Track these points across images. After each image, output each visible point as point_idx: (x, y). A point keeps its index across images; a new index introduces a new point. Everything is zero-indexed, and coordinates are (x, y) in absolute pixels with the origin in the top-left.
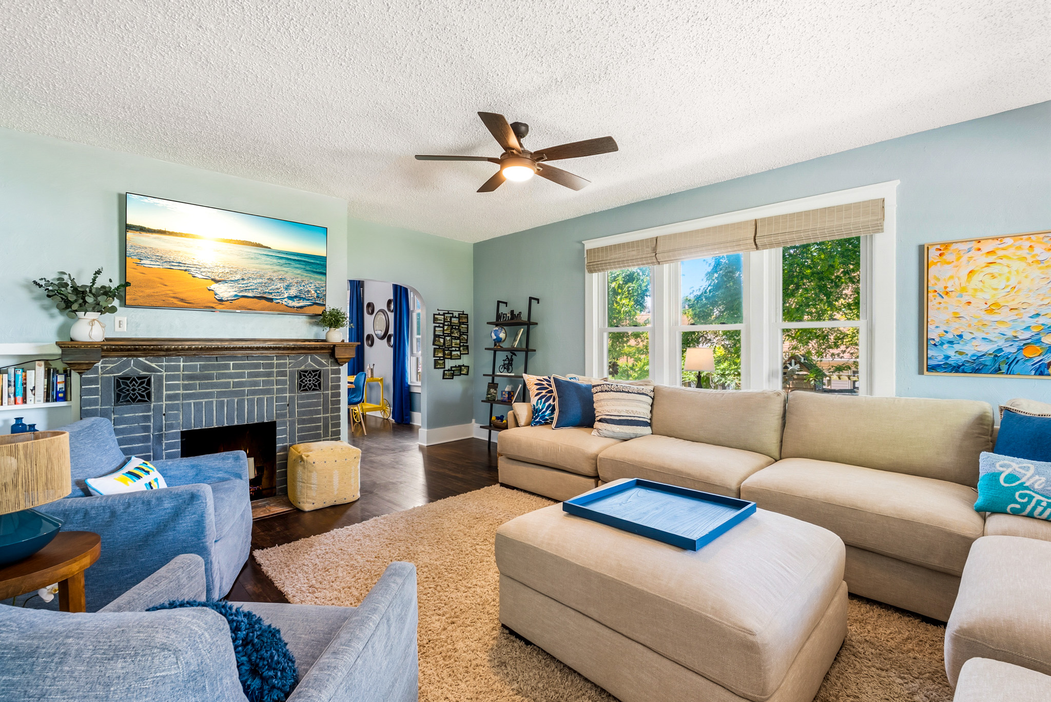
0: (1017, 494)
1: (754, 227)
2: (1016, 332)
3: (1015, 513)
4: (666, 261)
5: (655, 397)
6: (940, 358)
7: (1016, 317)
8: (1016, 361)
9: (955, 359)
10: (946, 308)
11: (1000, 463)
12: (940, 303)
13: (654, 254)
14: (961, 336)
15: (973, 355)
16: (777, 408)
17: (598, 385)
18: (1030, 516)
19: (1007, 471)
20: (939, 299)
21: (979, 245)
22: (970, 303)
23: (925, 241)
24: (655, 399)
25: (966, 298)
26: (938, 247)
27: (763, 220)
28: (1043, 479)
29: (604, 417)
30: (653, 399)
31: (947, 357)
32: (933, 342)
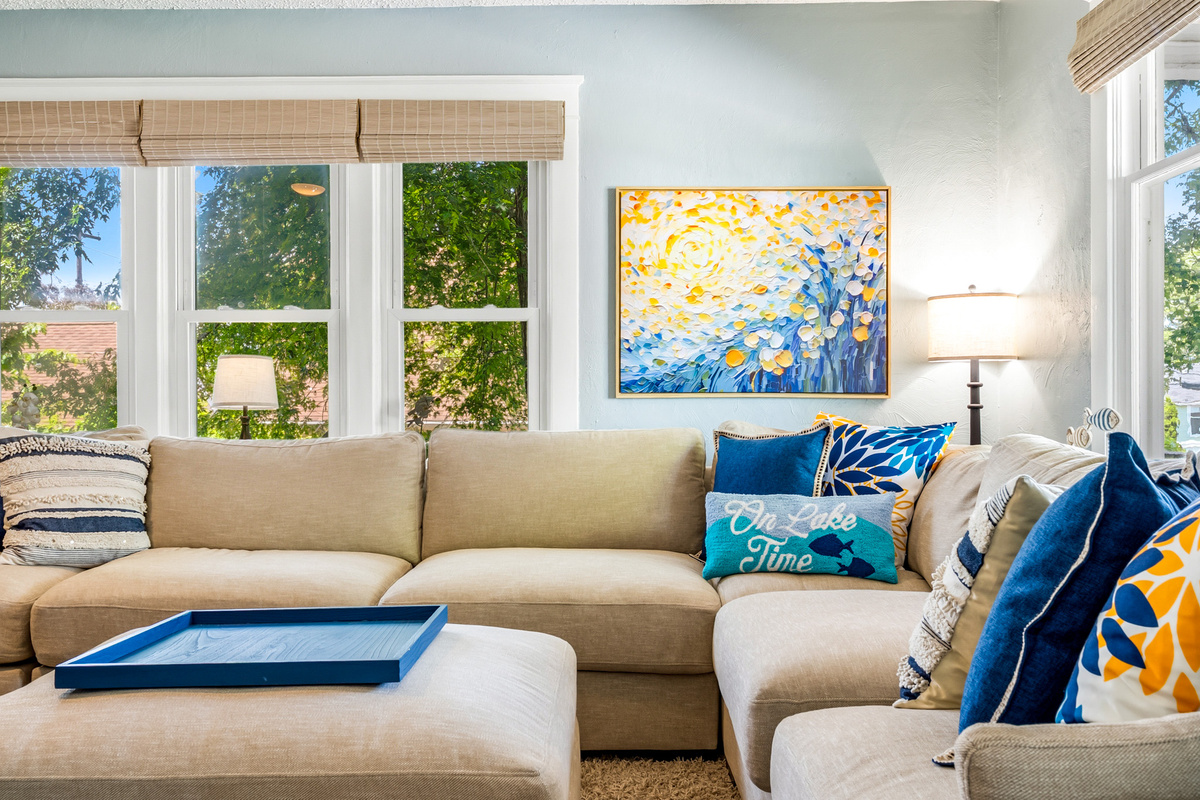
0: (750, 542)
1: (356, 114)
2: (719, 330)
3: (749, 570)
4: (164, 161)
5: (155, 465)
6: (636, 370)
7: (718, 309)
8: (719, 373)
9: (654, 372)
10: (642, 291)
11: (729, 504)
12: (635, 283)
13: (134, 140)
14: (659, 336)
15: (674, 366)
16: (412, 465)
17: (11, 440)
18: (764, 571)
19: (737, 514)
20: (634, 277)
21: (679, 198)
22: (669, 285)
23: (617, 183)
24: (155, 471)
25: (665, 278)
26: (633, 194)
27: (373, 103)
28: (774, 516)
29: (32, 515)
30: (150, 469)
31: (644, 369)
32: (626, 345)
